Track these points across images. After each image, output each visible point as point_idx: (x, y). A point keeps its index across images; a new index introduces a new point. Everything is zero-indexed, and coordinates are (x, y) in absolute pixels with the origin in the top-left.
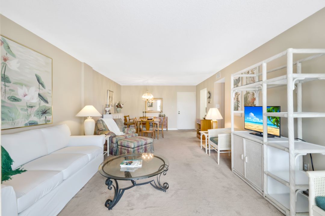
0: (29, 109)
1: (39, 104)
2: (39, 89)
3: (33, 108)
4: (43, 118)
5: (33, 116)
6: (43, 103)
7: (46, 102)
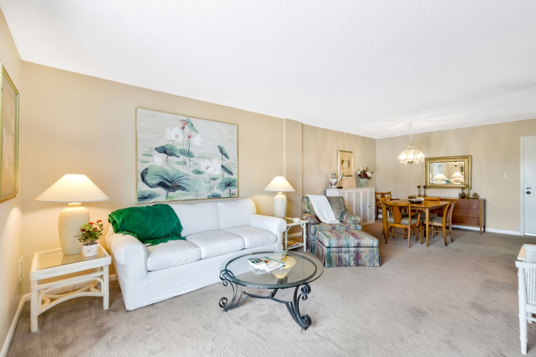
0: (212, 182)
1: (223, 176)
2: (222, 160)
3: (216, 180)
4: (227, 191)
5: (215, 188)
6: (226, 175)
7: (231, 173)
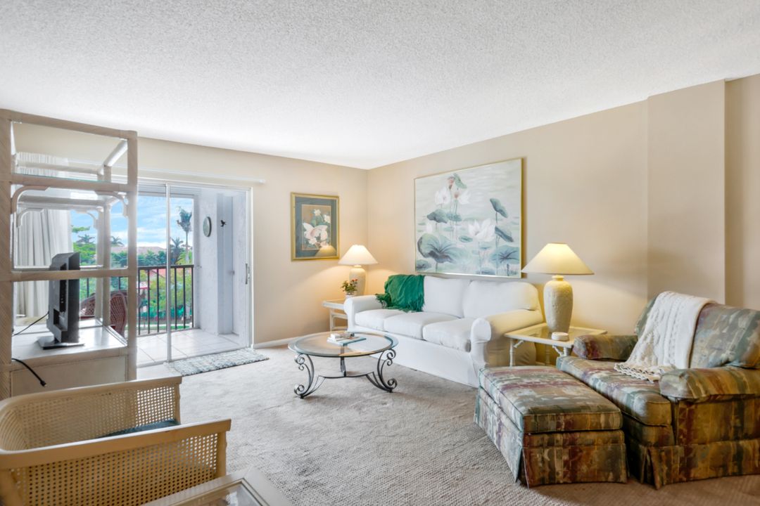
0: (483, 252)
1: (497, 243)
2: (497, 220)
3: (488, 250)
4: (503, 266)
5: (487, 261)
6: (503, 242)
7: (510, 239)
